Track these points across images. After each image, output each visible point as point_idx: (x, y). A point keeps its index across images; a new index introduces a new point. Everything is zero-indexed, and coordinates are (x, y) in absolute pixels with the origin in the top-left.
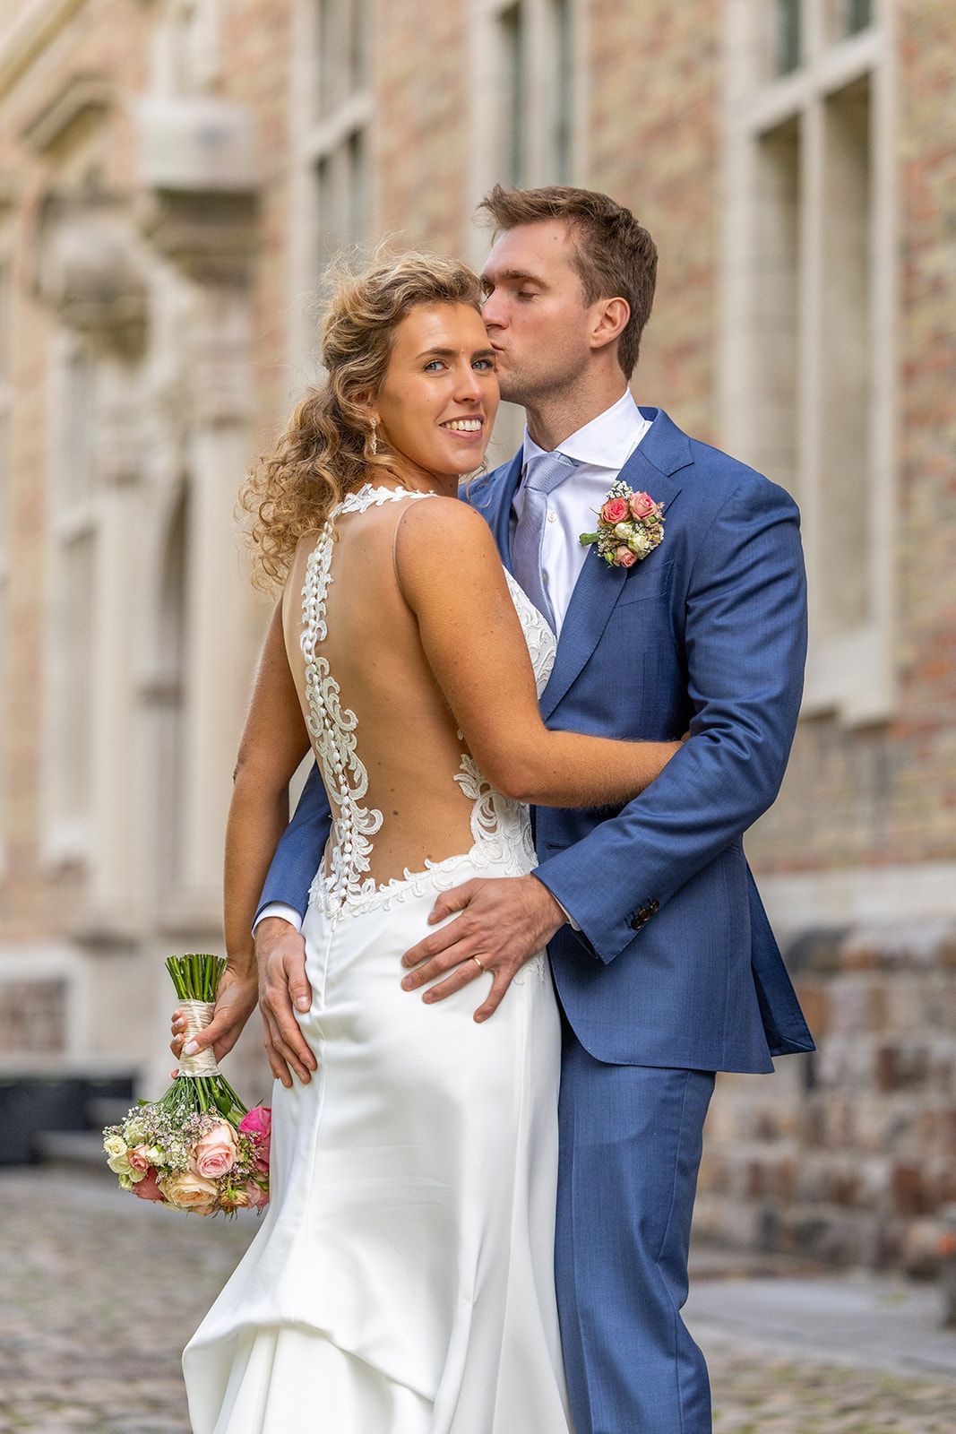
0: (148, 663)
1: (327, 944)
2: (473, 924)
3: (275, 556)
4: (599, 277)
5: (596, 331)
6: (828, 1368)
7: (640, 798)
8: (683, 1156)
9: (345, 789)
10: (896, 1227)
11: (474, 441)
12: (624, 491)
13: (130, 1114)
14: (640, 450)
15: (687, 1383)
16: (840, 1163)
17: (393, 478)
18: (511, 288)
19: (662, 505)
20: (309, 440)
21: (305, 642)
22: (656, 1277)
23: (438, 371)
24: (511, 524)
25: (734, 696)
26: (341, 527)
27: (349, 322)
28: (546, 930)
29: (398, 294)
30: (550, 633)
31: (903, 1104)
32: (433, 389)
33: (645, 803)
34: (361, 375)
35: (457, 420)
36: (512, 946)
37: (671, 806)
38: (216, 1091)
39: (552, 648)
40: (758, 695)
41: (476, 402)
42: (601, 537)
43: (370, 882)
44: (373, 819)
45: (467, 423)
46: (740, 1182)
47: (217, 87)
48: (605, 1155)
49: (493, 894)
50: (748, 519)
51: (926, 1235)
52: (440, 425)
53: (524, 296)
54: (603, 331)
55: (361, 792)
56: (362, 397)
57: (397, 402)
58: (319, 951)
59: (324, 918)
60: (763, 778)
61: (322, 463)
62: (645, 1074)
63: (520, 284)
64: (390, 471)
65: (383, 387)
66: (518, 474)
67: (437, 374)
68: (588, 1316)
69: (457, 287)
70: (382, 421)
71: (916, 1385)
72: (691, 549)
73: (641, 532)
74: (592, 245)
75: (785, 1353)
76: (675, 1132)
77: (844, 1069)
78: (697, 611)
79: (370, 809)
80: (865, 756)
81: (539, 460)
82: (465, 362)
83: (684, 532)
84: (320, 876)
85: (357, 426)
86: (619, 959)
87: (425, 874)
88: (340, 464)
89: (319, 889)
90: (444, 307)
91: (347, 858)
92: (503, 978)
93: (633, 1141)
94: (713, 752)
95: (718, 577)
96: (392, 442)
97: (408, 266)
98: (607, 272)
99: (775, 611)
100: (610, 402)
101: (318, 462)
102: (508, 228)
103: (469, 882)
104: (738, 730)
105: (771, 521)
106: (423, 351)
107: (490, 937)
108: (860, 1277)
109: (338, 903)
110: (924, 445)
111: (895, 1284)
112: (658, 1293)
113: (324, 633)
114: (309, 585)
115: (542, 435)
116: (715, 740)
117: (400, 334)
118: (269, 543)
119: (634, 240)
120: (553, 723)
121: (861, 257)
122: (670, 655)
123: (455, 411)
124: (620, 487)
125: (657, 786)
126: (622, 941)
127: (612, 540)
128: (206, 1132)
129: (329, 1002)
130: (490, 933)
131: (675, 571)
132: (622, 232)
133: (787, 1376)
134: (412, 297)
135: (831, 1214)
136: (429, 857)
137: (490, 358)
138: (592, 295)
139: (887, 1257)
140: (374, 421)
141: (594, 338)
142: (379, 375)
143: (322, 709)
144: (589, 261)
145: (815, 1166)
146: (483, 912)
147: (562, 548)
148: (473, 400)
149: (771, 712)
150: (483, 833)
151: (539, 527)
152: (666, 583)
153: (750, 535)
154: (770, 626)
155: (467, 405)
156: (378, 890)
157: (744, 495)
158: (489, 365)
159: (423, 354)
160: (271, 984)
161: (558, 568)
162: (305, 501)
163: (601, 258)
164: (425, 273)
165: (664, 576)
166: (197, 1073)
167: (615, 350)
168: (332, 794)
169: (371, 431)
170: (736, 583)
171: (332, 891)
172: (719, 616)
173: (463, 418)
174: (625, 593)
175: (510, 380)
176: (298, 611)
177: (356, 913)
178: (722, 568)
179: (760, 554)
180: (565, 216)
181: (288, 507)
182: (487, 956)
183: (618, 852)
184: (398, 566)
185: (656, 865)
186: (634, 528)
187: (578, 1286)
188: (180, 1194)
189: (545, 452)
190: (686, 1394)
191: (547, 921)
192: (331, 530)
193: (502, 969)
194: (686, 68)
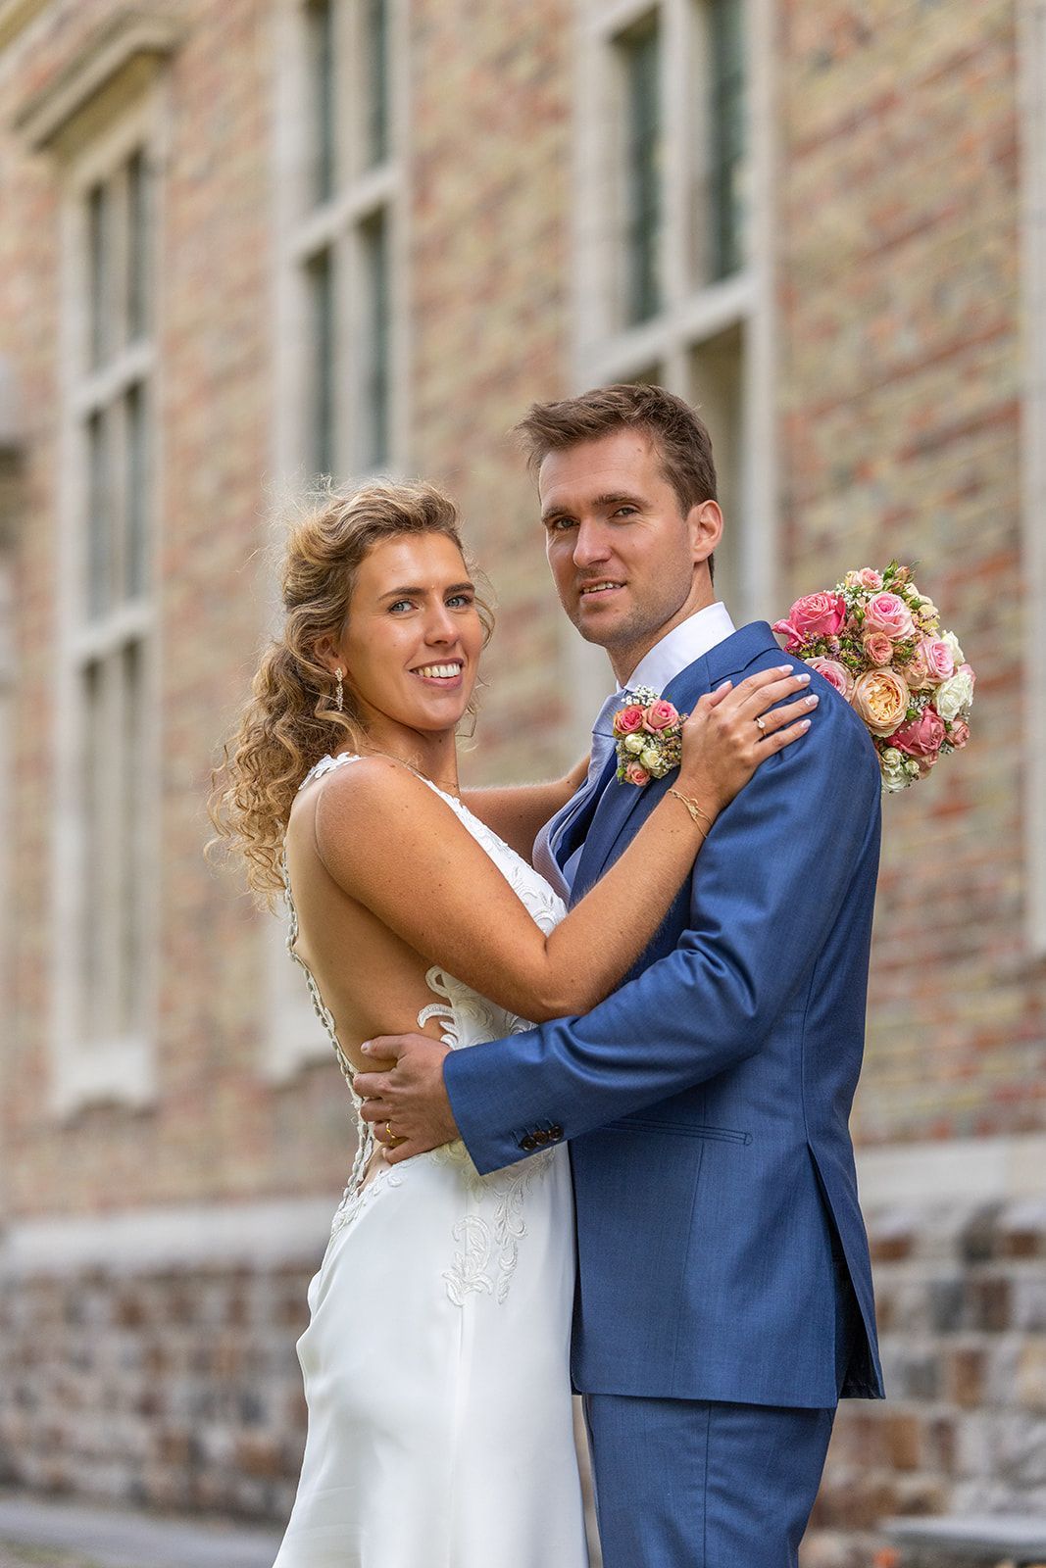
4: (688, 481)
5: (696, 543)
11: (451, 688)
23: (406, 612)
27: (305, 563)
29: (354, 528)
32: (404, 632)
34: (322, 618)
35: (431, 665)
41: (452, 643)
45: (442, 668)
52: (411, 671)
54: (701, 542)
56: (324, 645)
57: (362, 649)
61: (283, 727)
65: (346, 631)
67: (407, 615)
69: (424, 516)
70: (348, 671)
82: (437, 599)
90: (409, 540)
96: (362, 695)
97: (367, 496)
98: (695, 474)
106: (386, 592)
117: (361, 574)
123: (425, 656)
138: (687, 504)
140: (340, 674)
141: (698, 551)
142: (341, 618)
148: (446, 642)
155: (440, 648)
159: (387, 595)
163: (687, 460)
164: (384, 502)
169: (337, 685)
173: (437, 664)
194: (526, 317)
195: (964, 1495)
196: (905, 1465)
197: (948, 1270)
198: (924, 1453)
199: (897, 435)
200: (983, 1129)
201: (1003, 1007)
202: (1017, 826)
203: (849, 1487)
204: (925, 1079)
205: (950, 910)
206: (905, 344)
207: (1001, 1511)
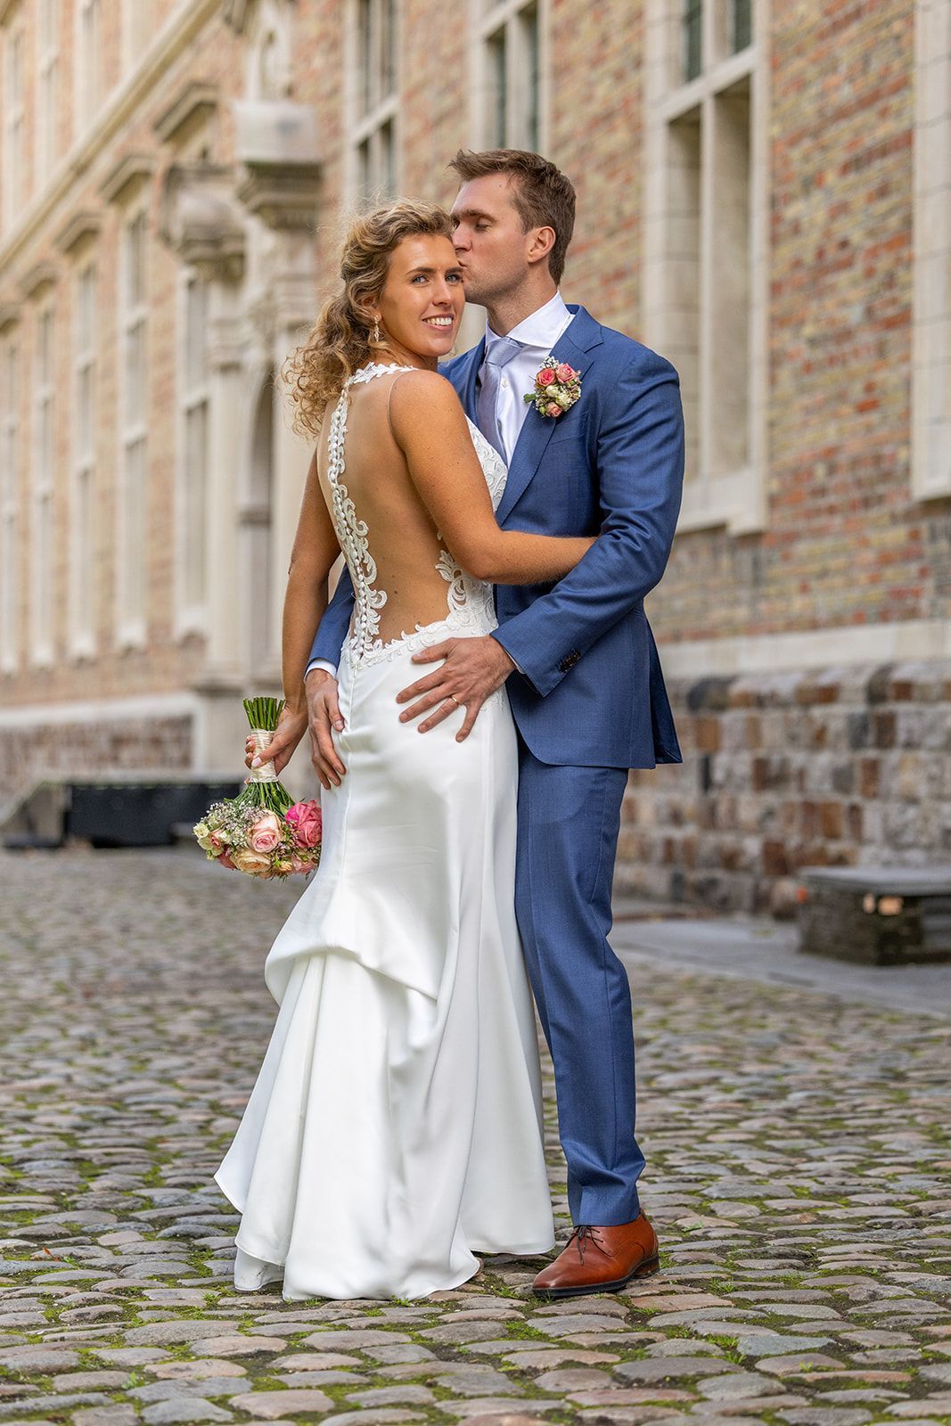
0: (245, 498)
1: (351, 686)
2: (450, 672)
3: (310, 413)
4: (532, 212)
5: (531, 251)
6: (720, 980)
7: (565, 579)
8: (605, 829)
9: (361, 577)
10: (765, 884)
11: (447, 332)
12: (553, 363)
13: (212, 809)
14: (566, 334)
15: (612, 987)
16: (728, 840)
17: (389, 357)
18: (471, 223)
19: (579, 372)
20: (331, 334)
21: (332, 473)
22: (589, 914)
23: (422, 283)
24: (477, 389)
25: (630, 506)
26: (353, 394)
27: (359, 248)
28: (501, 675)
29: (392, 228)
30: (502, 464)
31: (771, 798)
32: (418, 296)
33: (569, 583)
34: (368, 285)
35: (435, 317)
36: (478, 687)
37: (586, 584)
38: (274, 793)
39: (504, 474)
40: (647, 505)
41: (448, 305)
42: (537, 396)
43: (379, 642)
44: (380, 597)
45: (442, 319)
46: (658, 853)
47: (290, 92)
48: (550, 830)
49: (464, 649)
50: (640, 381)
51: (788, 889)
52: (422, 321)
53: (480, 228)
54: (536, 251)
55: (372, 578)
56: (368, 301)
57: (393, 304)
58: (346, 691)
59: (349, 668)
60: (652, 564)
61: (338, 349)
62: (578, 772)
63: (477, 220)
64: (389, 352)
65: (383, 294)
66: (481, 354)
67: (421, 285)
68: (543, 943)
69: (435, 223)
70: (383, 317)
71: (780, 991)
72: (600, 404)
73: (564, 392)
74: (527, 190)
75: (689, 970)
76: (599, 813)
77: (729, 774)
78: (605, 446)
79: (378, 591)
80: (745, 556)
81: (495, 343)
82: (441, 276)
83: (596, 391)
84: (348, 637)
85: (364, 322)
86: (553, 692)
87: (417, 634)
88: (351, 350)
89: (348, 649)
90: (426, 238)
91: (364, 625)
92: (473, 710)
93: (571, 819)
94: (615, 546)
95: (620, 422)
96: (389, 332)
97: (400, 208)
98: (538, 208)
99: (660, 446)
100: (544, 302)
101: (336, 347)
102: (468, 180)
103: (447, 641)
104: (633, 530)
105: (657, 382)
106: (411, 269)
107: (462, 681)
108: (741, 917)
109: (358, 658)
110: (786, 338)
111: (767, 922)
112: (590, 924)
113: (343, 468)
114: (333, 434)
115: (497, 325)
116: (618, 538)
117: (395, 257)
118: (306, 404)
119: (557, 184)
120: (506, 527)
121: (743, 207)
122: (585, 479)
123: (434, 311)
124: (550, 360)
125: (577, 571)
126: (554, 681)
127: (544, 398)
128: (257, 820)
129: (354, 726)
130: (461, 678)
131: (589, 419)
132: (548, 179)
133: (691, 985)
134: (403, 230)
135: (719, 874)
136: (419, 623)
137: (459, 273)
138: (527, 226)
139: (760, 904)
140: (377, 318)
141: (531, 256)
142: (381, 286)
143: (345, 522)
144: (525, 201)
145: (710, 842)
146: (457, 664)
147: (511, 405)
148: (446, 303)
149: (657, 517)
150: (456, 605)
151: (495, 389)
152: (583, 427)
153: (642, 393)
154: (656, 456)
155: (442, 307)
156: (384, 648)
157: (638, 364)
158: (458, 278)
159: (411, 272)
160: (316, 716)
161: (509, 418)
162: (328, 374)
163: (533, 198)
164: (412, 213)
165: (581, 422)
166: (261, 780)
167: (546, 263)
168: (355, 580)
169: (374, 325)
170: (633, 426)
171: (354, 648)
172: (620, 450)
173: (439, 316)
174: (555, 434)
175: (472, 288)
176: (326, 452)
177: (370, 664)
178: (623, 416)
179: (649, 406)
180: (507, 170)
181: (317, 379)
182: (461, 695)
183: (549, 618)
184: (391, 419)
185: (577, 627)
186: (559, 389)
187: (535, 922)
188: (245, 864)
189: (499, 338)
190: (613, 994)
191: (502, 668)
192: (346, 395)
193: (472, 703)
194: (619, 76)
195: (866, 853)
196: (833, 835)
197: (860, 708)
198: (844, 827)
199: (840, 156)
200: (884, 617)
201: (897, 536)
202: (907, 415)
203: (801, 847)
204: (851, 584)
205: (866, 472)
206: (846, 94)
207: (887, 864)
